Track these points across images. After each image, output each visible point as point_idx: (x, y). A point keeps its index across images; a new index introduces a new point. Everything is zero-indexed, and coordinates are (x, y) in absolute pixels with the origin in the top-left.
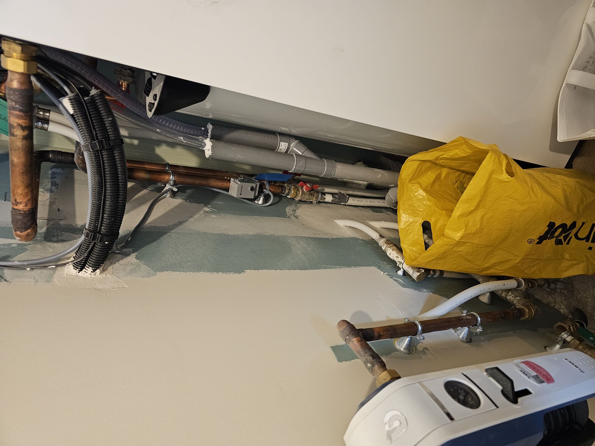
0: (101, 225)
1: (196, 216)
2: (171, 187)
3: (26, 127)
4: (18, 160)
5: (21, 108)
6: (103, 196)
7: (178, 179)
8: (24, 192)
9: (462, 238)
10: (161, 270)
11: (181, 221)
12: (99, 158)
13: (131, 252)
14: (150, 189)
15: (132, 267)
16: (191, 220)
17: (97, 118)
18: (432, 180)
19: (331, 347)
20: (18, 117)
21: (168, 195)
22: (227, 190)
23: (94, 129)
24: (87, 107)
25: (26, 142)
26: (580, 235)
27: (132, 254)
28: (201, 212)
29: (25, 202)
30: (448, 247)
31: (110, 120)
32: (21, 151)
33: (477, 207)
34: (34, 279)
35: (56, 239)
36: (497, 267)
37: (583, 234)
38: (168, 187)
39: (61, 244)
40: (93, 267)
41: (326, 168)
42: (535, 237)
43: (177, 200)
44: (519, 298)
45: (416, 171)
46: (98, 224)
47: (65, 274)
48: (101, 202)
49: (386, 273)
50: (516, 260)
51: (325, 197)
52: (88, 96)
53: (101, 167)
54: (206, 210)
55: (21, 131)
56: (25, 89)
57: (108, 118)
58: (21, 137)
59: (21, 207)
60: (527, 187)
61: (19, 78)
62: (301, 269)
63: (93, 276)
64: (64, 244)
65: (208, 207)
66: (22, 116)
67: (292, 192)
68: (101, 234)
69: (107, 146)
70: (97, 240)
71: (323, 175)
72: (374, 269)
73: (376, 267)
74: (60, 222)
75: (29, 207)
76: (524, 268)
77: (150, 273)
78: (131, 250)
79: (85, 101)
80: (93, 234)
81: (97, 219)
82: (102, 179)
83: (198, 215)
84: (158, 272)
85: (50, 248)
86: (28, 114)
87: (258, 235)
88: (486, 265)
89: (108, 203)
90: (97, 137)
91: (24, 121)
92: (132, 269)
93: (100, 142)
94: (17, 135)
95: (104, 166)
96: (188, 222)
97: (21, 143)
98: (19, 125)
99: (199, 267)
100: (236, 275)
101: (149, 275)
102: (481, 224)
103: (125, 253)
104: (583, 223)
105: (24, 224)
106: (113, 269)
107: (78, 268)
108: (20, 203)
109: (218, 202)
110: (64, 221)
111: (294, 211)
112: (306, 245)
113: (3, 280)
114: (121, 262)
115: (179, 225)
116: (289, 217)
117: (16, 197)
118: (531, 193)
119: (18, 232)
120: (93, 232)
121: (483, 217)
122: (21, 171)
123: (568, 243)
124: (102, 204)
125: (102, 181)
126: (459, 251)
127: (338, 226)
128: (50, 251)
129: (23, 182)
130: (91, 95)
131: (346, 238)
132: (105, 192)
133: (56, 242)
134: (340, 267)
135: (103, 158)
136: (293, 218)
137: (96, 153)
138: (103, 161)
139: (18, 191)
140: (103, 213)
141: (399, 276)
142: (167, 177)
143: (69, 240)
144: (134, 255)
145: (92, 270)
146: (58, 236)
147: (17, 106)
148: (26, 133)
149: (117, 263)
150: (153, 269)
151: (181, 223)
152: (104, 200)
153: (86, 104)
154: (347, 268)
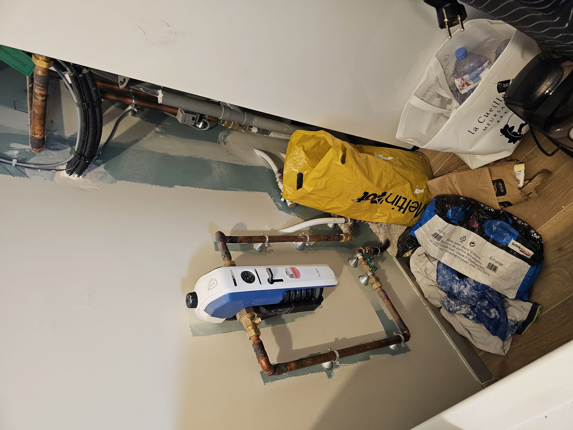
0: (85, 151)
1: (149, 136)
2: (132, 108)
3: (44, 95)
4: (38, 112)
5: (42, 85)
6: (87, 135)
7: (138, 103)
8: (40, 129)
9: (312, 191)
10: (120, 179)
11: (137, 139)
12: (86, 113)
13: (101, 163)
14: (117, 105)
15: (102, 175)
16: (145, 139)
17: (86, 88)
18: (312, 145)
19: (214, 242)
20: (40, 90)
21: (130, 113)
22: (175, 114)
23: (84, 95)
24: (80, 81)
25: (44, 103)
26: (388, 200)
27: (102, 165)
28: (153, 132)
29: (40, 134)
30: (305, 194)
31: (94, 89)
32: (40, 107)
33: (324, 175)
34: (43, 178)
35: (52, 148)
36: (334, 210)
37: (390, 199)
38: (130, 108)
39: (57, 152)
40: (78, 174)
41: (246, 119)
42: (356, 198)
43: (136, 118)
44: (346, 229)
45: (301, 139)
46: (83, 150)
47: (61, 176)
48: (85, 138)
49: (273, 199)
50: (344, 208)
51: (252, 129)
52: (81, 73)
53: (87, 118)
54: (156, 130)
55: (42, 97)
56: (45, 76)
57: (93, 88)
58: (41, 100)
59: (37, 136)
60: (352, 171)
61: (43, 70)
62: (214, 189)
63: (78, 179)
64: (58, 152)
65: (159, 128)
66: (42, 90)
67: (226, 123)
68: (85, 157)
69: (92, 107)
70: (82, 160)
71: (244, 123)
72: (266, 194)
73: (268, 192)
74: (54, 133)
75: (42, 136)
76: (350, 213)
77: (113, 180)
78: (101, 161)
79: (79, 77)
80: (80, 156)
81: (82, 148)
82: (87, 125)
83: (150, 134)
84: (118, 181)
85: (50, 155)
86: (46, 88)
87: (190, 157)
88: (327, 208)
89: (90, 139)
90: (86, 100)
91: (43, 92)
92: (101, 177)
93: (88, 104)
94: (39, 99)
95: (89, 118)
96: (142, 141)
97: (41, 103)
98: (40, 94)
99: (144, 180)
100: (168, 189)
101: (112, 182)
102: (326, 184)
103: (97, 164)
104: (391, 194)
105: (38, 145)
106: (90, 175)
107: (69, 173)
108: (37, 134)
109: (167, 123)
110: (57, 132)
111: (225, 137)
112: (224, 170)
113: (26, 176)
114: (95, 170)
115: (135, 143)
116: (219, 143)
117: (35, 131)
118: (354, 175)
119: (34, 149)
120: (79, 155)
121: (327, 181)
122: (39, 118)
123: (381, 203)
124: (86, 140)
125: (87, 127)
126: (312, 198)
127: (255, 155)
128: (50, 157)
129: (40, 124)
130: (83, 72)
131: (256, 167)
132: (89, 133)
133: (53, 150)
134: (242, 190)
135: (88, 113)
136: (222, 143)
137: (84, 110)
138: (88, 114)
139: (36, 128)
140: (86, 145)
141: (280, 202)
142: (130, 101)
143: (61, 150)
144: (103, 166)
145: (77, 176)
146: (54, 145)
147: (40, 84)
148: (44, 98)
149: (92, 171)
150: (114, 178)
151: (137, 141)
152: (88, 137)
153: (80, 79)
154: (246, 192)
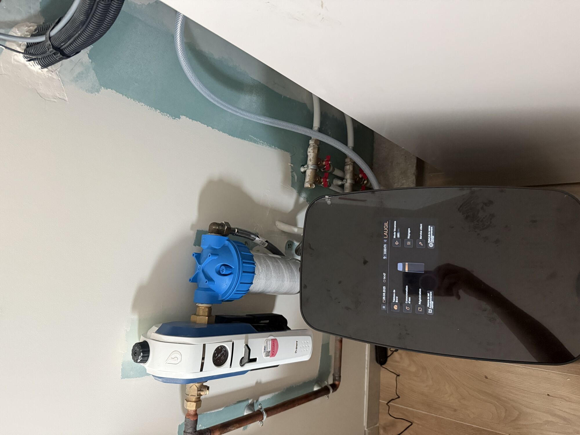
10: (106, 86)
15: (81, 71)
19: (198, 230)
49: (292, 166)
73: (291, 153)
77: (95, 86)
84: (103, 88)
92: (79, 74)
100: (170, 120)
101: (93, 90)
106: (61, 65)
134: (263, 144)
141: (298, 173)
144: (89, 48)
145: (40, 67)
150: (99, 80)
154: (267, 147)
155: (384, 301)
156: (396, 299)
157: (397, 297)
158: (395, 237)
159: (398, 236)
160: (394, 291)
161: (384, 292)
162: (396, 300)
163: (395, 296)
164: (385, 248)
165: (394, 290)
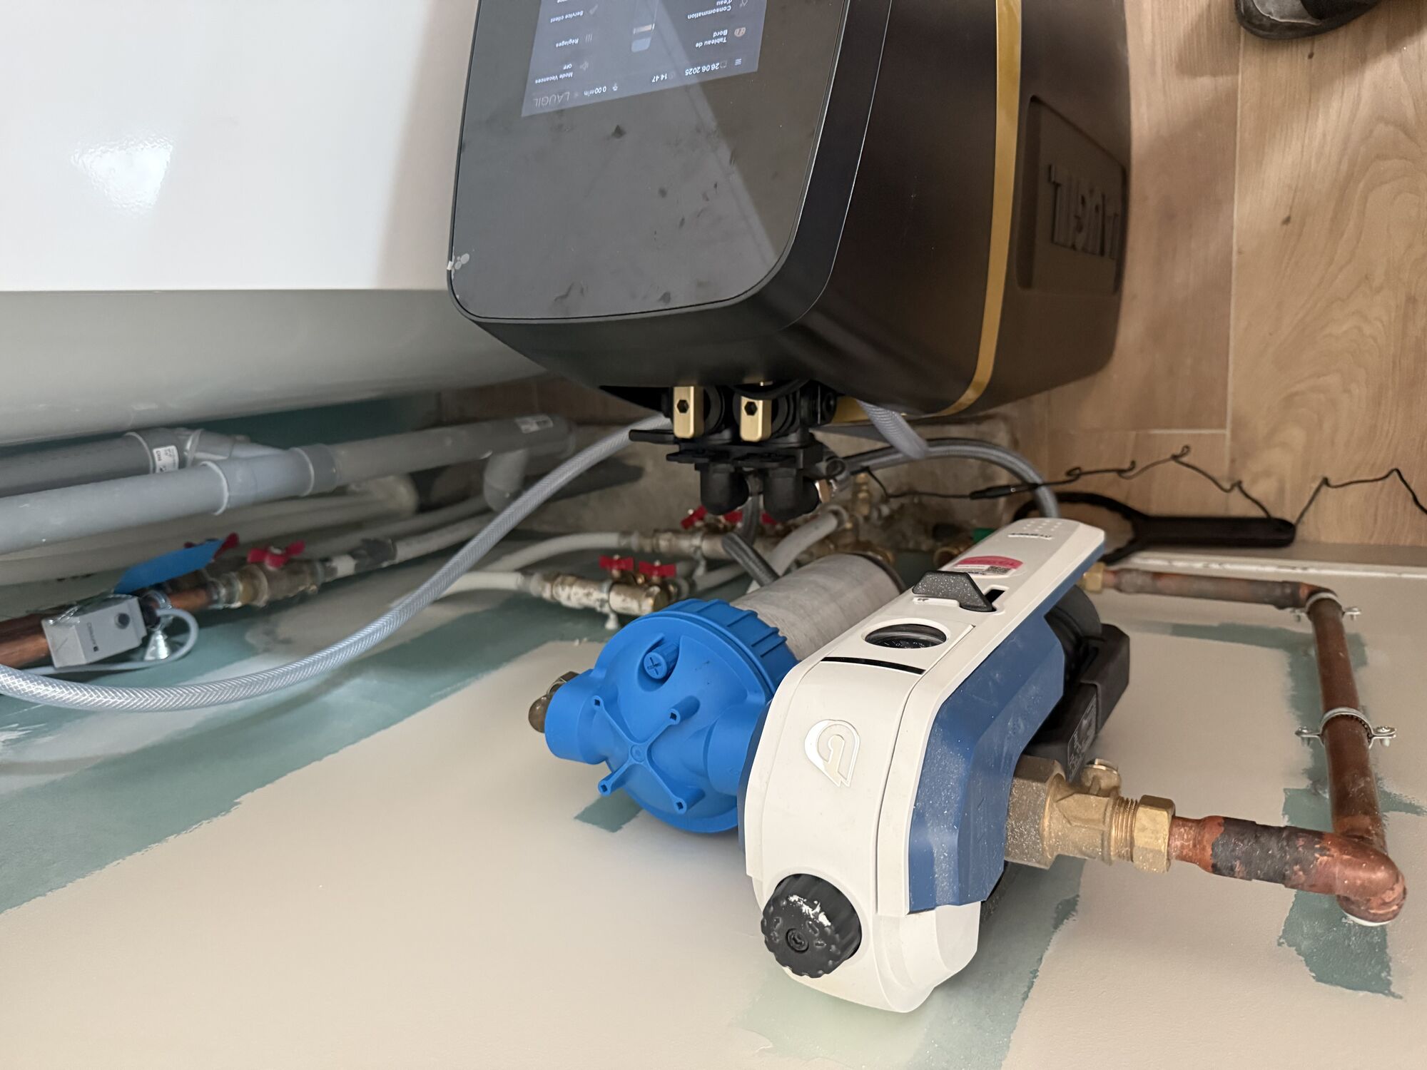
19: (577, 818)
41: (311, 467)
49: (585, 639)
51: (334, 566)
54: (8, 738)
67: (240, 588)
100: (221, 821)
111: (270, 632)
116: (267, 650)
136: (278, 647)
141: (613, 633)
155: (723, 64)
156: (720, 37)
157: (715, 34)
158: (570, 74)
159: (569, 66)
160: (699, 45)
161: (701, 70)
162: (723, 36)
163: (712, 38)
164: (592, 92)
165: (697, 45)
